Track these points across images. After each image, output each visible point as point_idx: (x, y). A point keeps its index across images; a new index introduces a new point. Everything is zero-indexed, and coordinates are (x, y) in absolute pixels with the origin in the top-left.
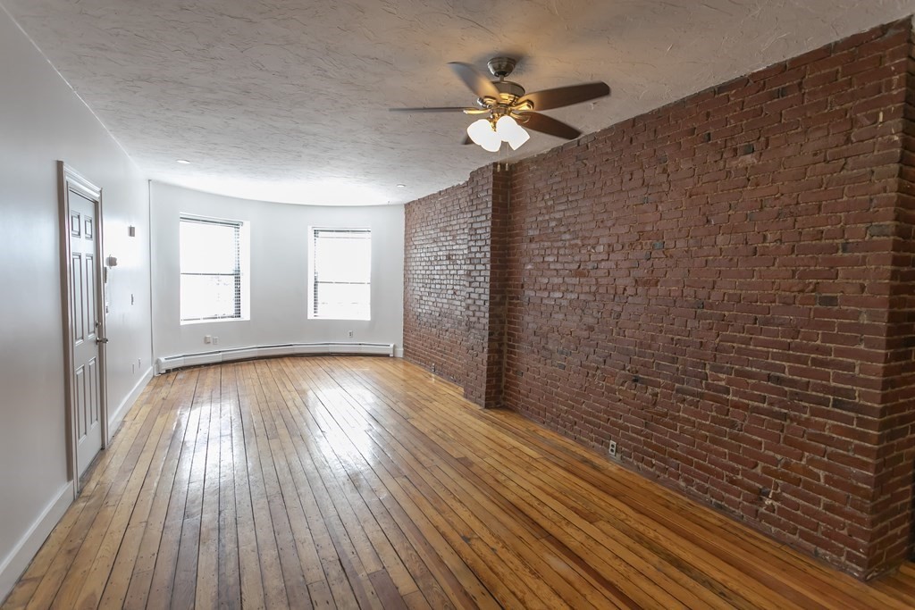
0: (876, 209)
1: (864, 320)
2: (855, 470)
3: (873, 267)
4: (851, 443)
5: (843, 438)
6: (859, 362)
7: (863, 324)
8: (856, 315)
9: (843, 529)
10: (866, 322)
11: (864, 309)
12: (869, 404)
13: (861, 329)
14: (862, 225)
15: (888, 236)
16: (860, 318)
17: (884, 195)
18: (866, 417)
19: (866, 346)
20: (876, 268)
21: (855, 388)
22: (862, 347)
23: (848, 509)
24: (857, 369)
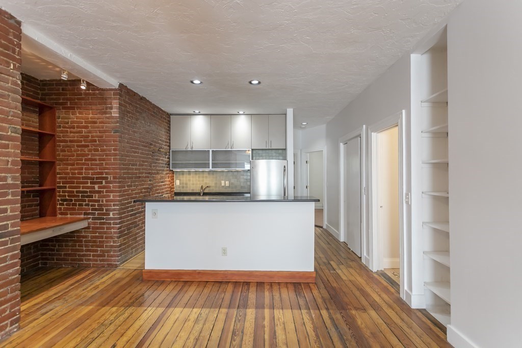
0: (12, 118)
1: (10, 181)
2: (11, 271)
3: (13, 150)
4: (7, 256)
5: (3, 256)
6: (9, 206)
7: (10, 184)
8: (5, 179)
9: (7, 310)
10: (11, 182)
11: (9, 175)
12: (16, 229)
13: (9, 186)
14: (6, 125)
15: (18, 134)
16: (8, 180)
17: (16, 111)
18: (14, 237)
19: (12, 196)
20: (14, 152)
21: (8, 222)
22: (10, 197)
23: (9, 296)
24: (9, 211)
